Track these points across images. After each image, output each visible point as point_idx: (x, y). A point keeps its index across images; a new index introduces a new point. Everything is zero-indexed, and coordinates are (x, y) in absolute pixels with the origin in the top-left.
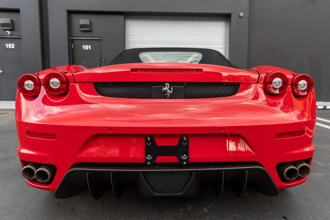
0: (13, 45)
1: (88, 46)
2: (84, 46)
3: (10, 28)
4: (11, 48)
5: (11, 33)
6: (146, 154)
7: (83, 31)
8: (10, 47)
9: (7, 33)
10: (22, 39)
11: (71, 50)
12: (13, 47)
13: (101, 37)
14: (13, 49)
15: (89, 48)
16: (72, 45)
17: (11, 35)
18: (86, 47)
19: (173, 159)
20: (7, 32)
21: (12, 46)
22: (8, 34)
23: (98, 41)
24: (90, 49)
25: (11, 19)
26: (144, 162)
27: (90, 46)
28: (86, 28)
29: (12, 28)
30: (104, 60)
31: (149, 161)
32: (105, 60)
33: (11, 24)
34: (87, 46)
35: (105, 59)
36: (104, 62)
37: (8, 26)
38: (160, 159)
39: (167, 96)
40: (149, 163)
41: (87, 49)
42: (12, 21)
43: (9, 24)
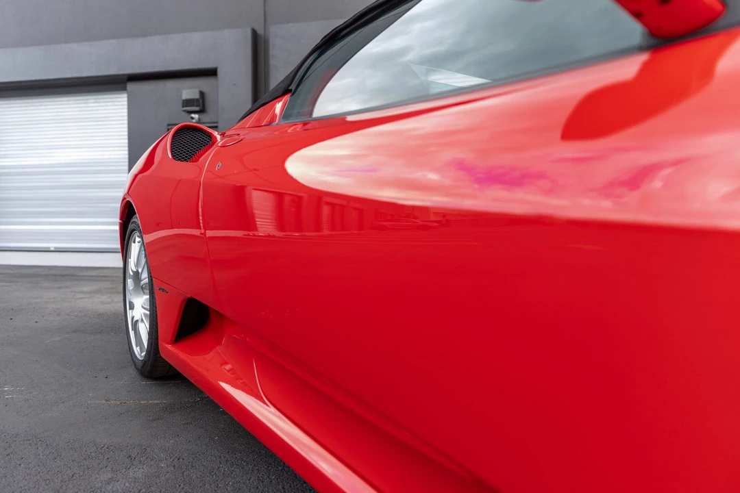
3: (197, 109)
5: (199, 118)
9: (192, 118)
17: (199, 121)
20: (193, 115)
25: (200, 89)
29: (202, 109)
33: (201, 100)
37: (195, 104)
42: (202, 94)
43: (197, 100)
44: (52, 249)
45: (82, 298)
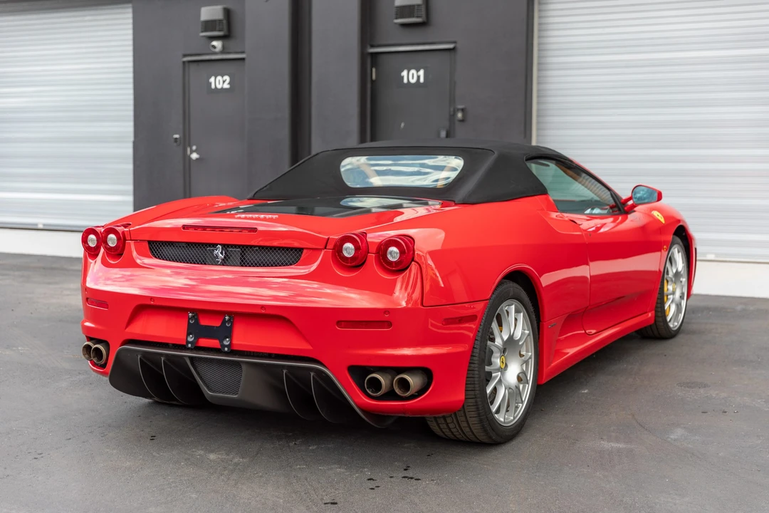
0: (227, 78)
1: (418, 71)
2: (405, 73)
3: (221, 33)
4: (222, 88)
5: (223, 47)
6: (188, 334)
7: (404, 25)
8: (219, 86)
9: (214, 47)
10: (247, 61)
11: (369, 85)
12: (226, 86)
13: (455, 42)
14: (226, 89)
15: (419, 77)
16: (374, 70)
17: (224, 51)
18: (412, 76)
19: (213, 343)
20: (215, 43)
21: (224, 82)
22: (217, 50)
23: (447, 54)
24: (422, 80)
25: (225, 6)
26: (185, 343)
27: (421, 73)
28: (411, 16)
29: (227, 33)
30: (460, 115)
31: (190, 342)
32: (463, 116)
33: (225, 22)
34: (413, 71)
35: (463, 110)
36: (462, 121)
37: (217, 28)
38: (204, 342)
39: (218, 261)
40: (190, 345)
41: (413, 81)
42: (227, 12)
43: (220, 21)
44: (40, 226)
45: (68, 295)
